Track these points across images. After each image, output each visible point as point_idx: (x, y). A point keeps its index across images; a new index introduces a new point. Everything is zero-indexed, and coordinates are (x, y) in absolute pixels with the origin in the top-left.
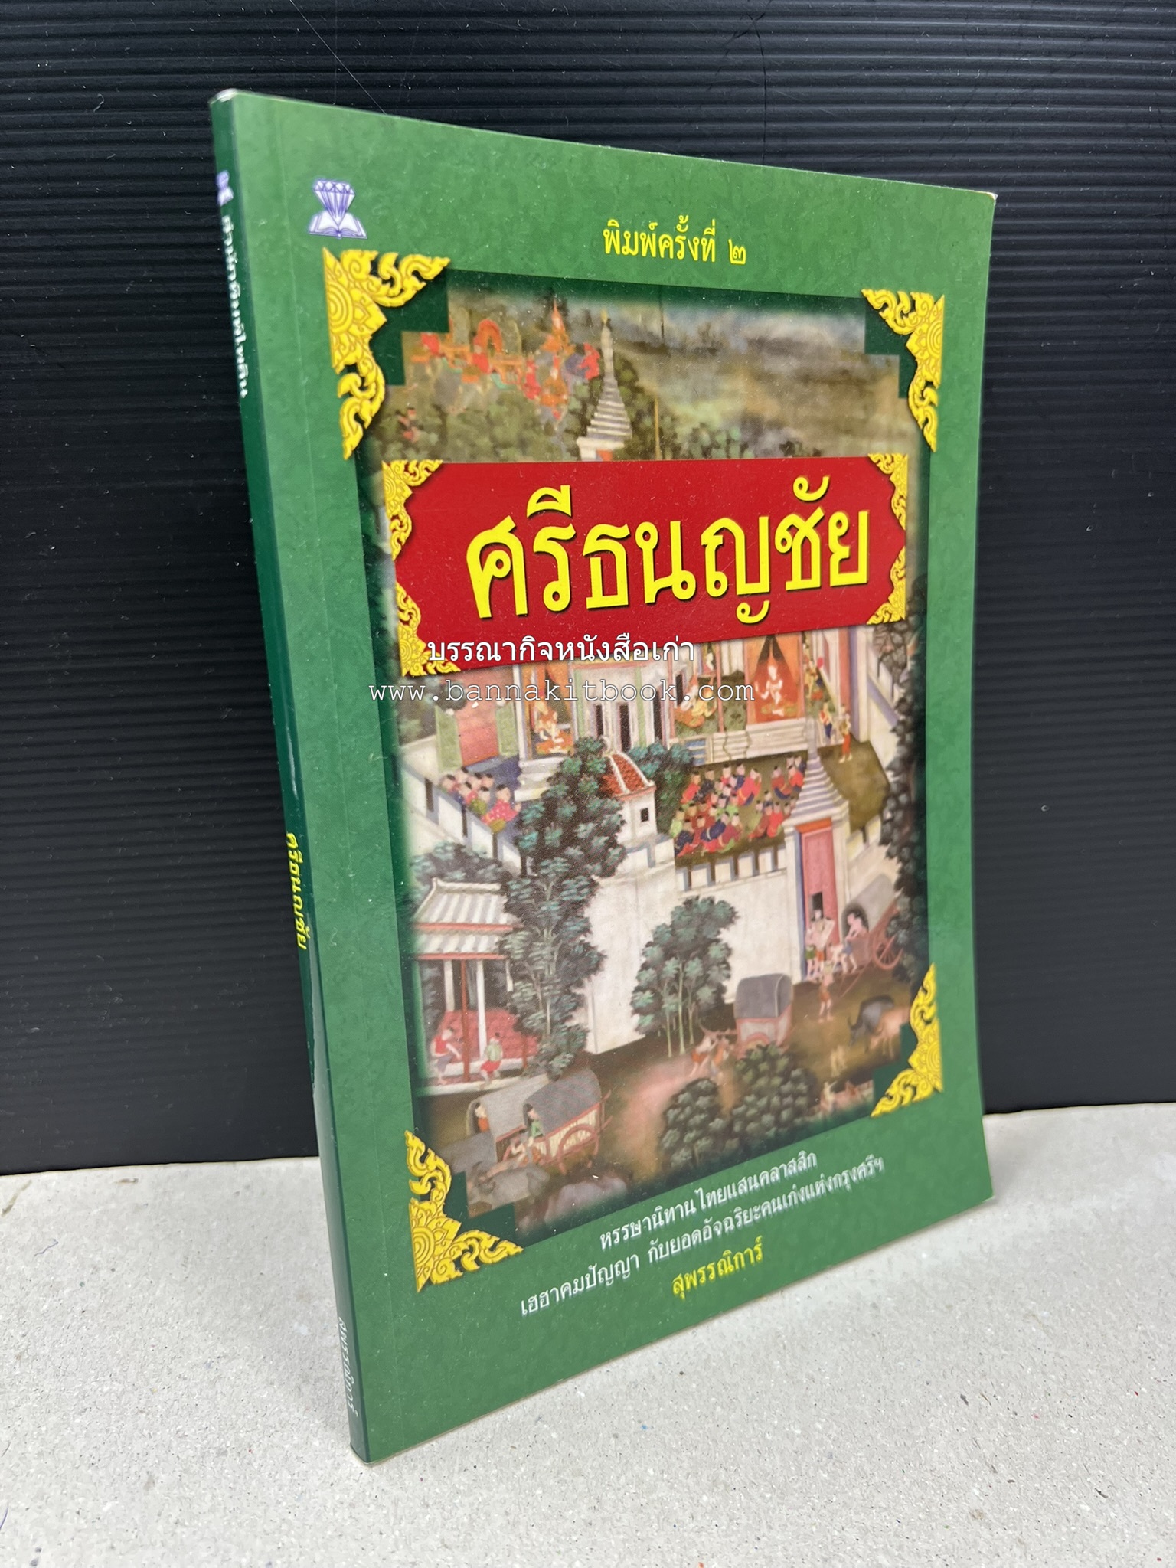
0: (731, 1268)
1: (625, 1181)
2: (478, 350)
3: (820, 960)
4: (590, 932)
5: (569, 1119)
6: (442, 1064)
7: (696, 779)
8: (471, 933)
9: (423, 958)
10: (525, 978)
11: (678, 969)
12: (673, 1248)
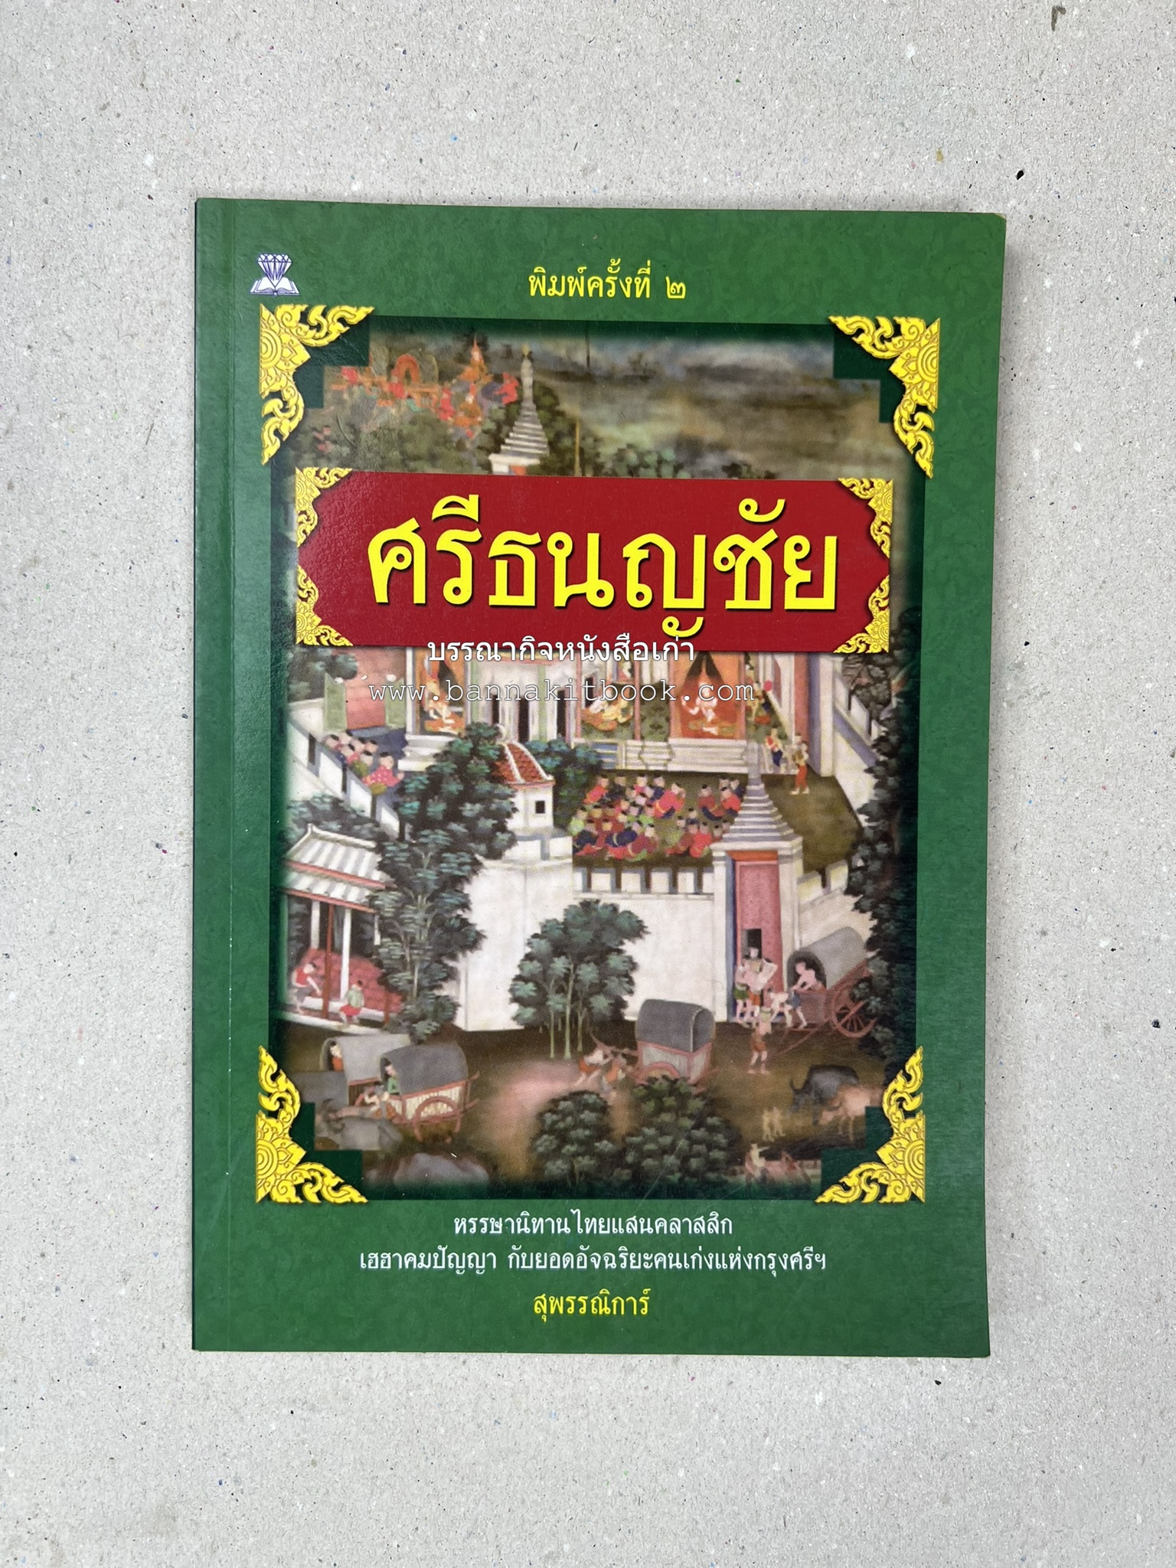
0: (607, 1310)
1: (488, 1170)
2: (395, 380)
3: (754, 1003)
4: (469, 909)
5: (428, 1087)
6: (302, 994)
7: (604, 782)
8: (341, 881)
9: (293, 893)
10: (394, 936)
11: (569, 969)
12: (539, 1262)
